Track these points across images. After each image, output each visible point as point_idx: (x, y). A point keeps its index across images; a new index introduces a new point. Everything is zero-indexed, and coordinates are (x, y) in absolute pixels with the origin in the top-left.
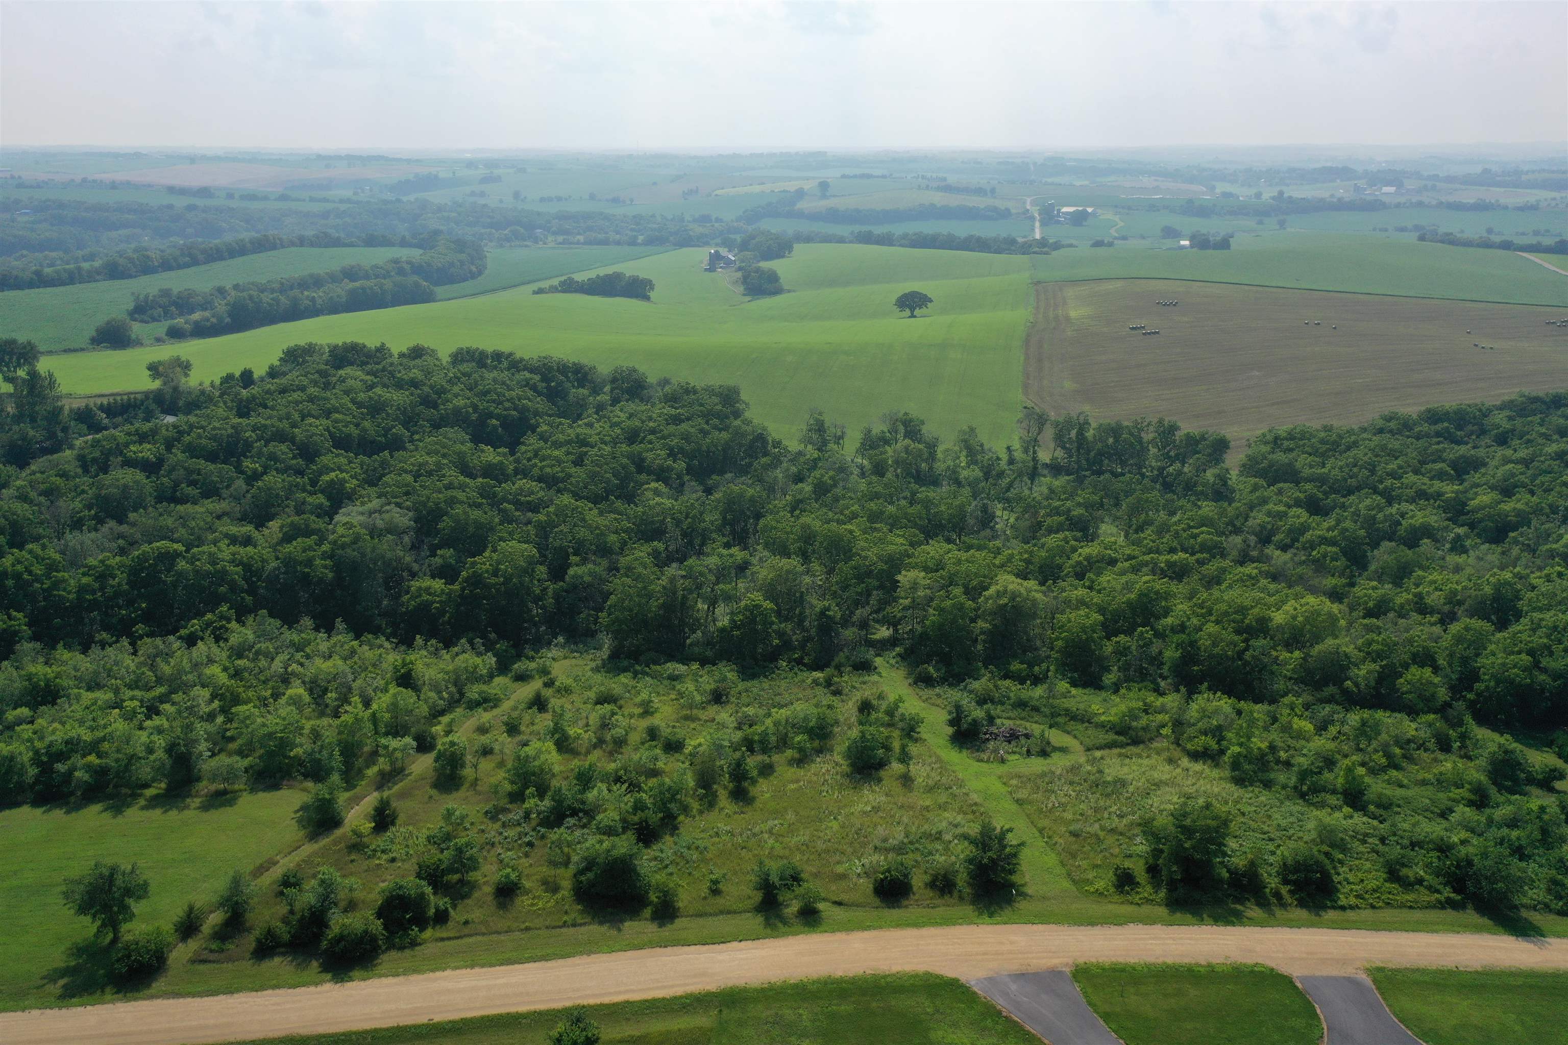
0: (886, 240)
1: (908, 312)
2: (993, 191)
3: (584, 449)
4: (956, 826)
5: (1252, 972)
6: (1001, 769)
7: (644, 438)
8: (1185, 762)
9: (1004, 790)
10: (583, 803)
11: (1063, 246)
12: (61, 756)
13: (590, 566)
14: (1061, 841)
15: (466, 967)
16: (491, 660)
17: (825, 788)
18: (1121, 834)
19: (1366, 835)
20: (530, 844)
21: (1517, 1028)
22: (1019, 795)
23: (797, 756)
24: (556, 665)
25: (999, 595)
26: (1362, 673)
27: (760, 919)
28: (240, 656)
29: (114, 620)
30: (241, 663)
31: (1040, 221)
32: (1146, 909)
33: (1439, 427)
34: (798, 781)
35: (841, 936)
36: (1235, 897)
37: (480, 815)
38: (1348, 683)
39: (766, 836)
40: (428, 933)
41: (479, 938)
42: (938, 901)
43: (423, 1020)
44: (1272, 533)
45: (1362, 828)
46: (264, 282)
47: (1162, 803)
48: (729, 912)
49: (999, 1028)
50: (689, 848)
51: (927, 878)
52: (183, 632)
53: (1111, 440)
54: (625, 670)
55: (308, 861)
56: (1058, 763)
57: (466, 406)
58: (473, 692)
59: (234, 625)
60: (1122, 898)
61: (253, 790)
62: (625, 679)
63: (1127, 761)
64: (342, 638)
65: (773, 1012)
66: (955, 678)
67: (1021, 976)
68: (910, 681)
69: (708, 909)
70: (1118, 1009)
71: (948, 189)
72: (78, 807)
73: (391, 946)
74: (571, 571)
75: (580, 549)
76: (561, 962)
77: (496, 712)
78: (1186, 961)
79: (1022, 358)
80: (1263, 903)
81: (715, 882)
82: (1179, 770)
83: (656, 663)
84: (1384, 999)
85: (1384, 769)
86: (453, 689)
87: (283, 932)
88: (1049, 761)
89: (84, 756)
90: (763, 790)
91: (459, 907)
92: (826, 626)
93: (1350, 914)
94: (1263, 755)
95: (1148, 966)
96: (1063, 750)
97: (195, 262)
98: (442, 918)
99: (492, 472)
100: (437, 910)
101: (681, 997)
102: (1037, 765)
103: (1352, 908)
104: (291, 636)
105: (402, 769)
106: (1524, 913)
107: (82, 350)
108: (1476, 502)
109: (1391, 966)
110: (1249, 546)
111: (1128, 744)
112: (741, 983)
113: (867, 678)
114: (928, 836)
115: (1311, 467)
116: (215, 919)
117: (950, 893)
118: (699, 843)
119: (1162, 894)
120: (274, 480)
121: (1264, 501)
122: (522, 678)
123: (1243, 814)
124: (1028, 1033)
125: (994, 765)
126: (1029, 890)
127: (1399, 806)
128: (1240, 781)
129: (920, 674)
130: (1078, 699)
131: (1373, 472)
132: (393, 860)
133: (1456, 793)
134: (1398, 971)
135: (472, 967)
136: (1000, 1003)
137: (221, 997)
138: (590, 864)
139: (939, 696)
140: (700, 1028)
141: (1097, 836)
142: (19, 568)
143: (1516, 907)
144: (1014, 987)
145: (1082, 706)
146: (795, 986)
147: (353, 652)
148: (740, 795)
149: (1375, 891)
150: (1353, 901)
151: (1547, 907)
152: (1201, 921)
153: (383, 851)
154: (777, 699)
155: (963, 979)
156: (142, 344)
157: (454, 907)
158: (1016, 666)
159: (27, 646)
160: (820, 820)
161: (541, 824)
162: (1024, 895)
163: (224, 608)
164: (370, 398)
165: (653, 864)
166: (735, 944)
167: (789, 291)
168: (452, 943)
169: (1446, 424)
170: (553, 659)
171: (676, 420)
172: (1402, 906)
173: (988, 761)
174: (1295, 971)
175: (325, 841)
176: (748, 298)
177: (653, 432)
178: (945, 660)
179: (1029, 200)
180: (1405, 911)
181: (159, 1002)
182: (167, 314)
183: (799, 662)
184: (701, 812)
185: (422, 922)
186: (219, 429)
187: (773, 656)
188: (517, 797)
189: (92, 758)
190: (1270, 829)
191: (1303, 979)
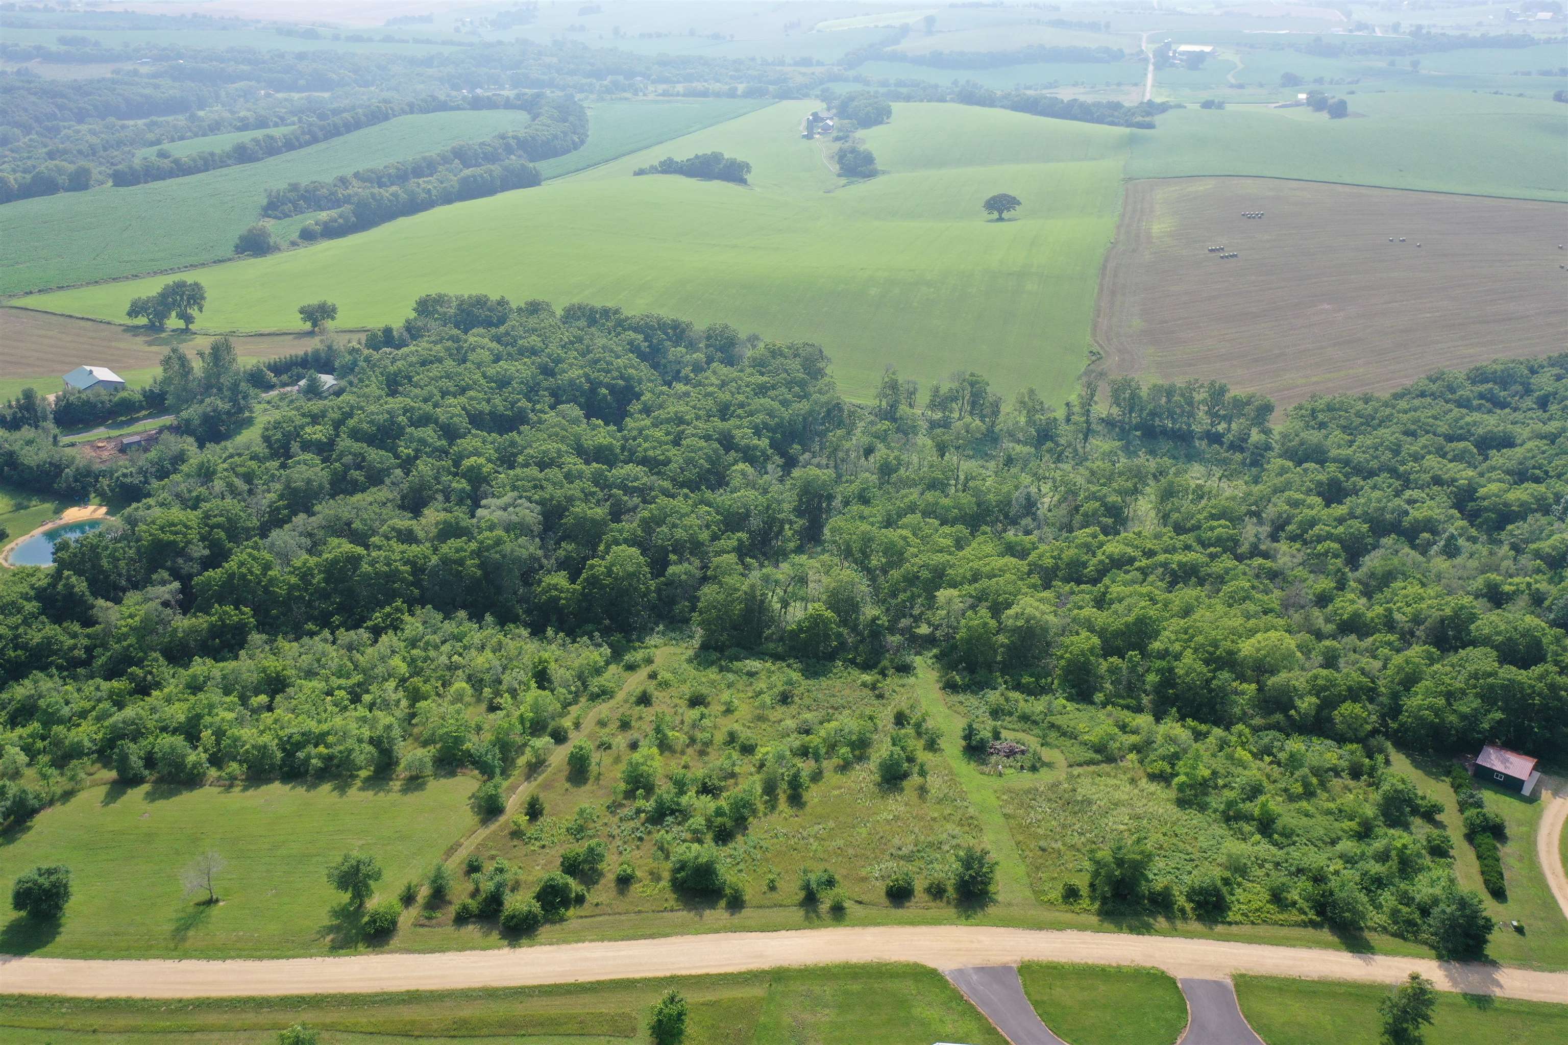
0: (988, 101)
1: (996, 215)
2: (1107, 26)
3: (682, 428)
4: (953, 837)
5: (1148, 973)
6: (997, 783)
7: (734, 411)
8: (1144, 782)
9: (997, 803)
10: (678, 804)
11: (1171, 107)
12: (299, 746)
13: (686, 565)
14: (1031, 855)
15: (598, 940)
16: (607, 651)
17: (861, 796)
18: (1078, 850)
19: (1265, 860)
20: (641, 839)
21: (1329, 1027)
22: (1007, 811)
23: (841, 762)
24: (658, 652)
25: (1017, 616)
26: (1305, 705)
27: (802, 913)
28: (414, 646)
29: (316, 613)
30: (415, 652)
31: (1154, 64)
32: (1084, 918)
33: (1483, 388)
34: (840, 788)
35: (858, 930)
36: (1151, 911)
37: (604, 808)
38: (1292, 712)
39: (812, 840)
40: (571, 912)
41: (607, 917)
42: (933, 904)
43: (571, 980)
44: (1288, 522)
45: (1262, 855)
46: (381, 168)
47: (1114, 823)
48: (781, 906)
49: (960, 1008)
50: (755, 848)
51: (926, 884)
52: (369, 623)
53: (1164, 400)
54: (712, 663)
55: (482, 845)
56: (1045, 777)
57: (579, 377)
58: (595, 684)
59: (406, 617)
60: (1068, 907)
61: (436, 776)
62: (712, 674)
63: (1098, 779)
64: (490, 632)
65: (805, 988)
66: (976, 686)
67: (981, 970)
68: (941, 685)
69: (767, 903)
70: (1045, 998)
71: (1060, 23)
72: (313, 786)
73: (547, 921)
74: (671, 569)
75: (678, 548)
76: (663, 940)
77: (612, 703)
78: (1102, 962)
79: (1096, 291)
80: (1170, 917)
81: (772, 881)
82: (1136, 791)
83: (738, 659)
84: (1239, 999)
85: (1299, 798)
86: (579, 683)
87: (473, 904)
88: (1037, 776)
89: (316, 746)
90: (813, 795)
91: (592, 891)
92: (875, 632)
93: (1234, 929)
94: (1205, 780)
95: (1073, 965)
96: (1049, 765)
97: (315, 140)
98: (580, 900)
99: (603, 455)
100: (577, 895)
101: (744, 973)
102: (1027, 780)
103: (1236, 923)
104: (449, 627)
105: (544, 761)
106: (1367, 935)
107: (230, 260)
108: (1485, 489)
109: (1251, 973)
110: (1259, 539)
111: (1102, 762)
112: (785, 964)
113: (905, 681)
114: (931, 845)
115: (1339, 447)
116: (424, 892)
117: (941, 898)
118: (762, 843)
119: (1097, 905)
120: (425, 467)
121: (1287, 486)
122: (631, 668)
123: (1176, 835)
124: (979, 1013)
125: (993, 779)
126: (1000, 898)
127: (1298, 835)
128: (1182, 803)
129: (948, 681)
130: (1071, 716)
131: (1396, 452)
132: (543, 847)
133: (1347, 824)
134: (1256, 977)
135: (603, 941)
136: (963, 989)
137: (437, 955)
138: (682, 866)
139: (961, 703)
140: (756, 997)
141: (1059, 851)
142: (244, 570)
143: (1361, 929)
144: (975, 977)
145: (1072, 724)
146: (823, 969)
147: (500, 643)
148: (796, 799)
149: (1257, 910)
150: (1239, 918)
151: (1385, 929)
152: (1120, 930)
153: (536, 839)
154: (832, 701)
155: (940, 970)
156: (279, 250)
157: (588, 891)
158: (1026, 679)
159: (256, 638)
160: (854, 827)
161: (648, 820)
162: (995, 902)
163: (399, 603)
164: (498, 373)
165: (728, 860)
166: (783, 932)
167: (884, 172)
168: (589, 920)
169: (1490, 385)
170: (656, 646)
171: (762, 390)
172: (1275, 923)
173: (989, 774)
174: (1180, 974)
175: (493, 827)
176: (843, 181)
177: (742, 405)
178: (971, 669)
179: (1145, 36)
180: (1276, 927)
181: (397, 955)
182: (298, 210)
183: (853, 662)
184: (765, 815)
185: (566, 902)
186: (377, 414)
187: (831, 657)
188: (630, 794)
189: (321, 749)
190: (1193, 850)
191: (1184, 981)
